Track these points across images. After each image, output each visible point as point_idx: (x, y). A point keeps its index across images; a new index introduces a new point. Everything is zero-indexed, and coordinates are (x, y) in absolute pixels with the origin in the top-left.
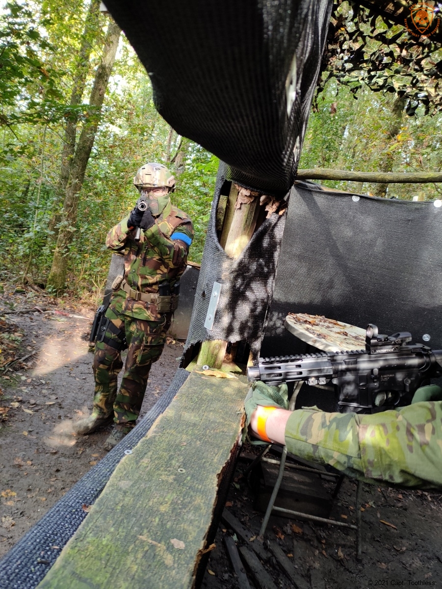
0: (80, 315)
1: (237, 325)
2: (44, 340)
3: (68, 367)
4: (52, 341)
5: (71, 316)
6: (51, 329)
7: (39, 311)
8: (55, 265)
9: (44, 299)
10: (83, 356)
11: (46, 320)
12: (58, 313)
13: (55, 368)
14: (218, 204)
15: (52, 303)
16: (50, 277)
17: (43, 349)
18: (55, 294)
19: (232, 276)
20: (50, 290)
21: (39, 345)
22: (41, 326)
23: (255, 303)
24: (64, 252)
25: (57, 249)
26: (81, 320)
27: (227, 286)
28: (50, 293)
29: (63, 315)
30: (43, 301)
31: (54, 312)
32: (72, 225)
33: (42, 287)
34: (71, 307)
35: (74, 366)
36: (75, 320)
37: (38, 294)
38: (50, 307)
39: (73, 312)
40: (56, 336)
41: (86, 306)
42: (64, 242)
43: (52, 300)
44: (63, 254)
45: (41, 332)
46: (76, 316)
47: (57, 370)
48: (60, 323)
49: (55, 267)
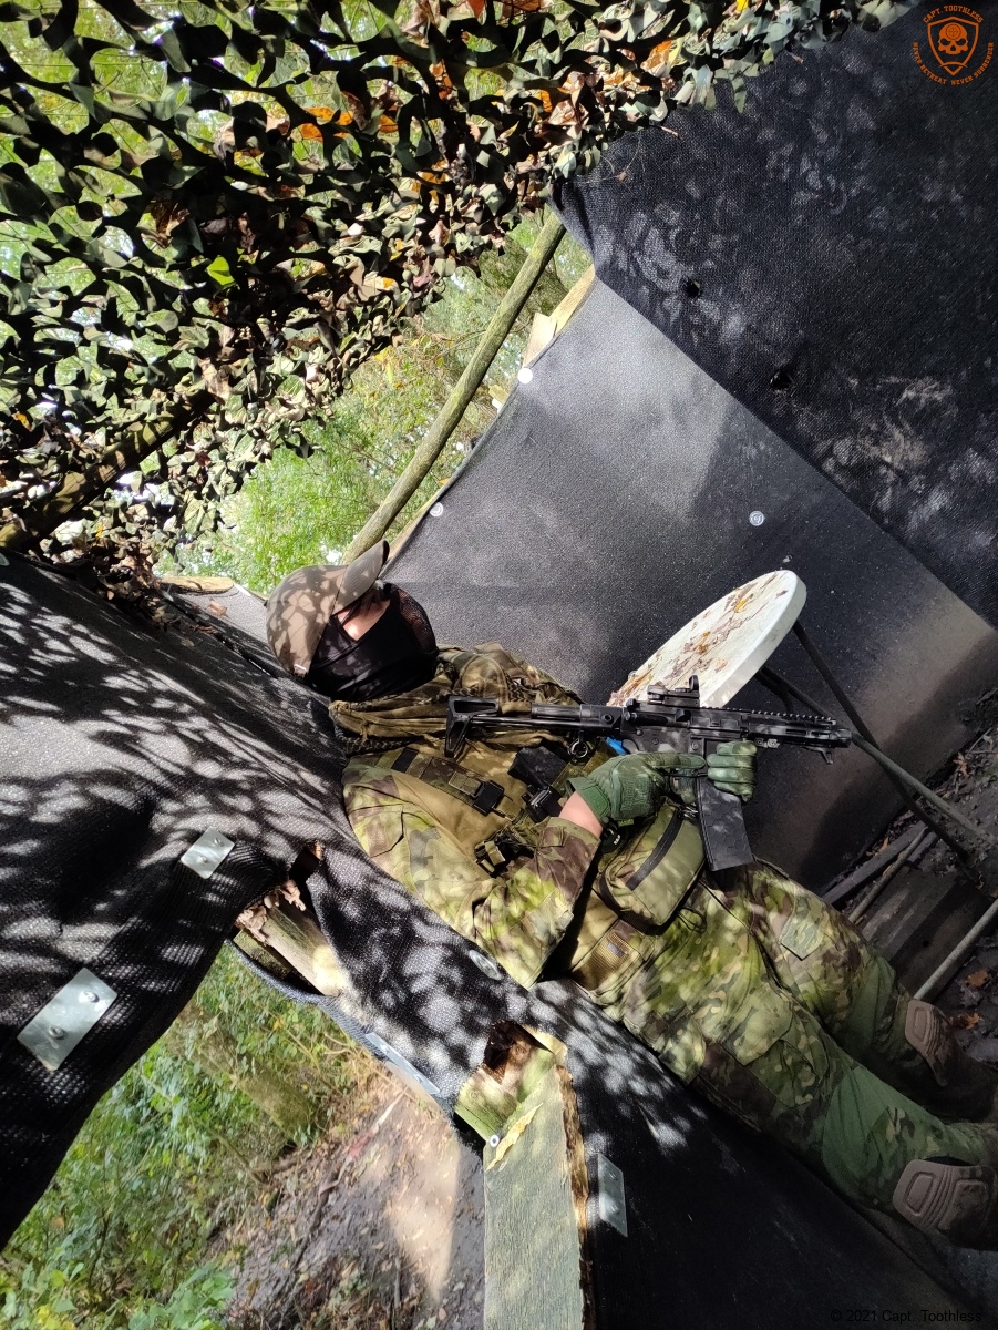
0: (384, 1108)
1: (458, 1037)
2: (386, 1223)
3: (462, 1212)
4: (399, 1208)
5: (375, 1129)
6: (377, 1190)
7: (330, 1190)
8: (263, 1099)
9: (315, 1162)
10: (461, 1163)
11: (355, 1188)
12: (356, 1152)
13: (449, 1240)
14: (244, 953)
15: (331, 1152)
16: (280, 1123)
17: (402, 1238)
18: (317, 1133)
19: (370, 1006)
20: (304, 1139)
21: (390, 1239)
22: (360, 1207)
23: (440, 980)
24: (246, 1068)
25: (234, 1077)
26: (395, 1115)
27: (381, 1023)
28: (310, 1141)
29: (366, 1144)
30: (318, 1166)
31: (349, 1159)
32: (205, 1021)
33: (290, 1148)
34: (360, 1116)
35: (466, 1198)
36: (387, 1127)
37: (298, 1167)
38: (336, 1158)
39: (371, 1118)
40: (394, 1192)
41: (374, 1083)
42: (227, 1055)
43: (325, 1146)
44: (249, 1071)
45: (371, 1215)
46: (382, 1119)
47: (454, 1240)
48: (375, 1164)
49: (266, 1102)
